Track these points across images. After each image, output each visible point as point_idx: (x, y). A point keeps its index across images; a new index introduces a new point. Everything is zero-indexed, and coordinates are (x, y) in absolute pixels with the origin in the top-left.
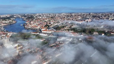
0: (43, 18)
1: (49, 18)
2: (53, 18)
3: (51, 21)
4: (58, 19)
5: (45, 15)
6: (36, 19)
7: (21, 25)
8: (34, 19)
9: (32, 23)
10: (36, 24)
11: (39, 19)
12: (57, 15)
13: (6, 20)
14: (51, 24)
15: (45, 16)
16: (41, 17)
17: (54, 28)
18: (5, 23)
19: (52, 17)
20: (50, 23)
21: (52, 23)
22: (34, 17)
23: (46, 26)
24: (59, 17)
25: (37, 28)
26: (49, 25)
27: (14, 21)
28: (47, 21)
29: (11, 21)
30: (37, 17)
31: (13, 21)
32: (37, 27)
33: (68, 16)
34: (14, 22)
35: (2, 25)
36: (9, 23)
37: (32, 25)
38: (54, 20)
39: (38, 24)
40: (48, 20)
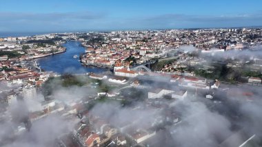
0: (125, 40)
1: (137, 41)
2: (146, 42)
3: (142, 48)
4: (158, 43)
5: (128, 35)
6: (108, 44)
7: (75, 57)
8: (103, 43)
9: (98, 52)
10: (106, 55)
11: (114, 43)
12: (156, 34)
13: (45, 46)
14: (141, 56)
15: (130, 37)
16: (118, 40)
17: (147, 66)
18: (41, 52)
19: (145, 38)
20: (138, 54)
21: (142, 53)
22: (105, 38)
23: (128, 60)
24: (162, 38)
25: (108, 64)
26: (136, 57)
27: (62, 47)
28: (131, 48)
29: (54, 47)
30: (110, 38)
31: (58, 47)
32: (109, 61)
33: (184, 37)
34: (61, 50)
35: (35, 57)
36: (50, 52)
37: (98, 58)
38: (149, 46)
39: (111, 54)
40: (134, 45)
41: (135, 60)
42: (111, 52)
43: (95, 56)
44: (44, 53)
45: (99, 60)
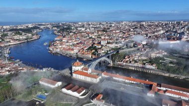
0: (88, 30)
1: (98, 31)
2: (106, 31)
3: (103, 37)
4: (116, 33)
5: (91, 25)
6: (75, 33)
7: (45, 44)
8: (71, 32)
9: (64, 40)
10: (71, 44)
11: (79, 32)
12: (113, 25)
13: (21, 35)
14: (102, 46)
15: (92, 27)
16: (83, 29)
17: (108, 57)
18: (17, 40)
19: (105, 28)
20: (100, 43)
21: (102, 43)
22: (73, 28)
23: (90, 49)
24: (118, 28)
25: (72, 52)
26: (97, 47)
27: (37, 35)
28: (93, 37)
29: (30, 35)
30: (76, 28)
31: (33, 35)
32: (73, 50)
33: (136, 28)
34: (35, 37)
35: (11, 44)
36: (26, 39)
37: (64, 46)
38: (108, 36)
39: (75, 43)
40: (95, 34)
41: (96, 50)
42: (76, 41)
43: (61, 44)
44: (19, 40)
45: (64, 48)
